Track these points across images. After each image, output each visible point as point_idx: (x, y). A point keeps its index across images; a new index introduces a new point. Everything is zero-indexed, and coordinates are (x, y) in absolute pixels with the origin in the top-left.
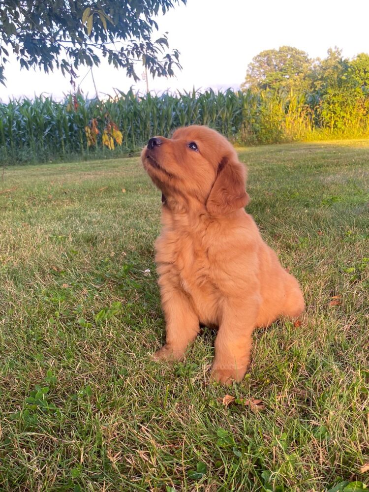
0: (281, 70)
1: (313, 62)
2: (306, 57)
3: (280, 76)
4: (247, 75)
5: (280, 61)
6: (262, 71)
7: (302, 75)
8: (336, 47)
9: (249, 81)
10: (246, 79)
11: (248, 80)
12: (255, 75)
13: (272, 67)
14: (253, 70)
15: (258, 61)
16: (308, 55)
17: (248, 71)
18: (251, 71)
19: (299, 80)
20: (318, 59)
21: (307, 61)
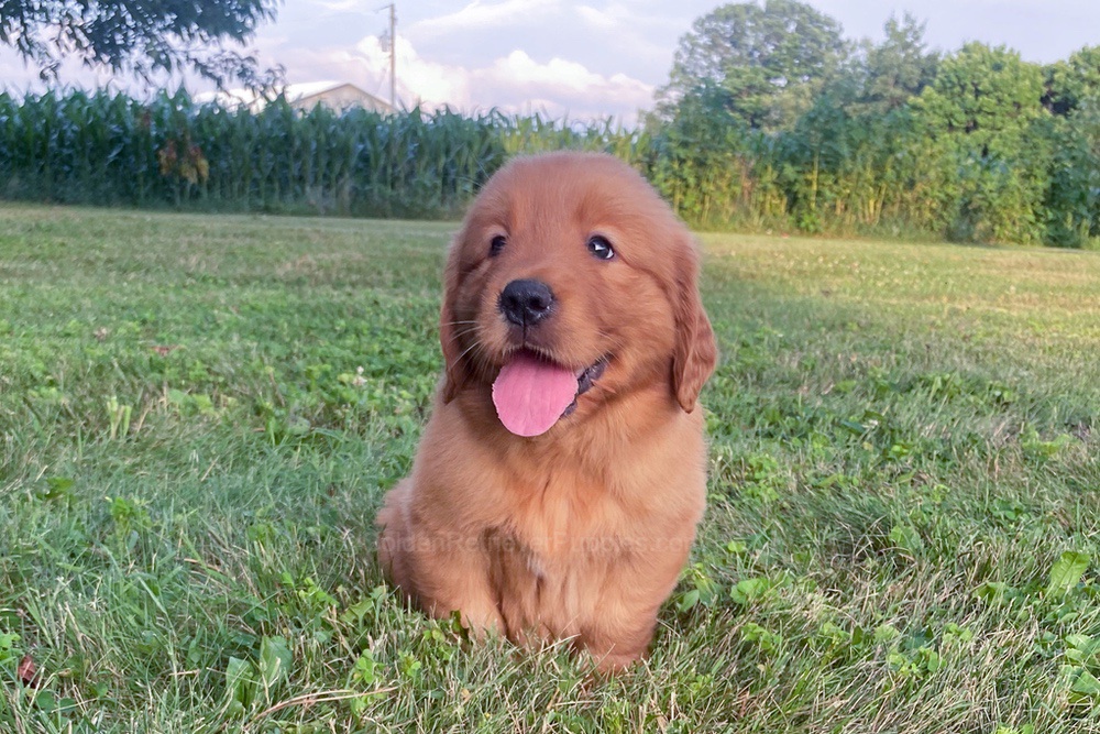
0: (766, 62)
1: (853, 49)
2: (835, 35)
3: (761, 78)
4: (677, 65)
5: (767, 39)
6: (716, 59)
7: (818, 81)
8: (907, 18)
9: (679, 84)
10: (672, 75)
11: (677, 80)
12: (698, 71)
13: (745, 53)
14: (692, 52)
15: (707, 32)
16: (841, 30)
17: (677, 55)
18: (685, 56)
19: (808, 94)
20: (866, 43)
21: (839, 45)
